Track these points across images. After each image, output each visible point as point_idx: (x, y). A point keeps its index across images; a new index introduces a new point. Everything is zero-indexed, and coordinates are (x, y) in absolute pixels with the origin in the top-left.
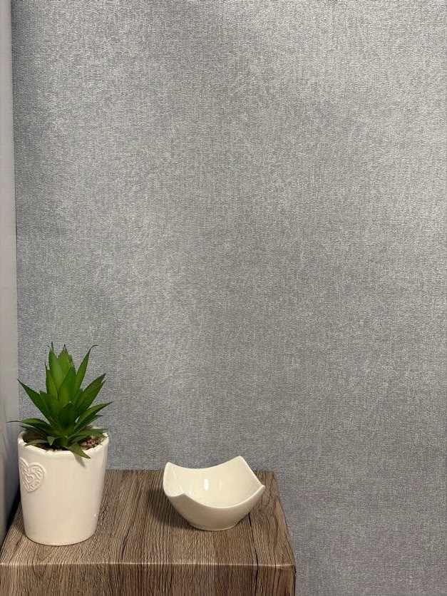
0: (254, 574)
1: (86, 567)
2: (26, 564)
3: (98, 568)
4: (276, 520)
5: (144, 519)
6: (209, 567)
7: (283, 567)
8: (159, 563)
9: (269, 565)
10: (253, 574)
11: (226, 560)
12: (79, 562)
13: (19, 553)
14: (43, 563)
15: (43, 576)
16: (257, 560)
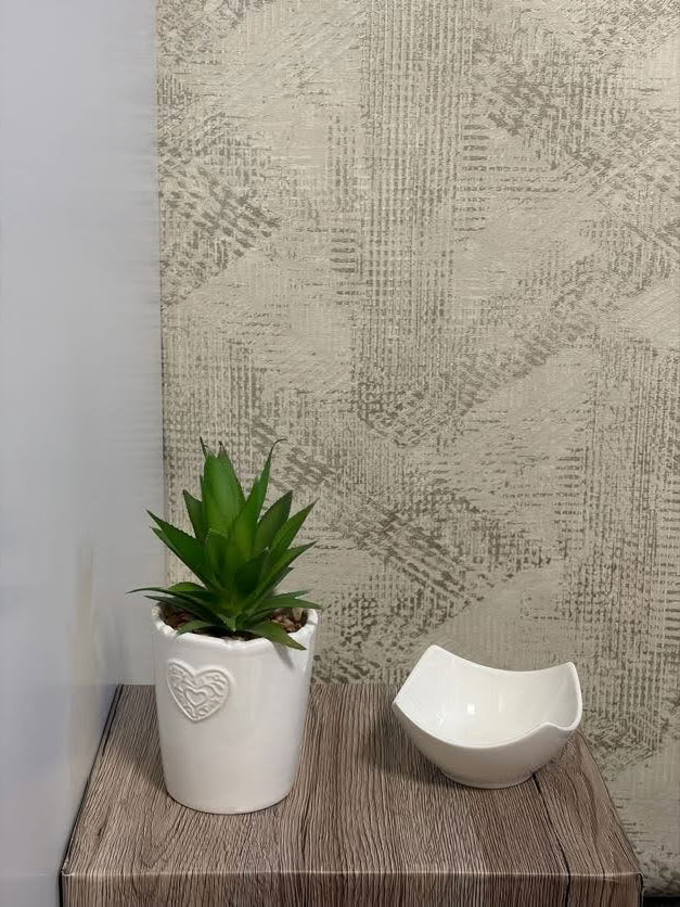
0: (563, 892)
2: (118, 874)
3: (257, 879)
4: (587, 781)
5: (335, 780)
6: (474, 880)
7: (620, 878)
9: (592, 875)
10: (560, 893)
11: (505, 863)
13: (104, 854)
14: (152, 873)
15: (151, 895)
16: (567, 864)
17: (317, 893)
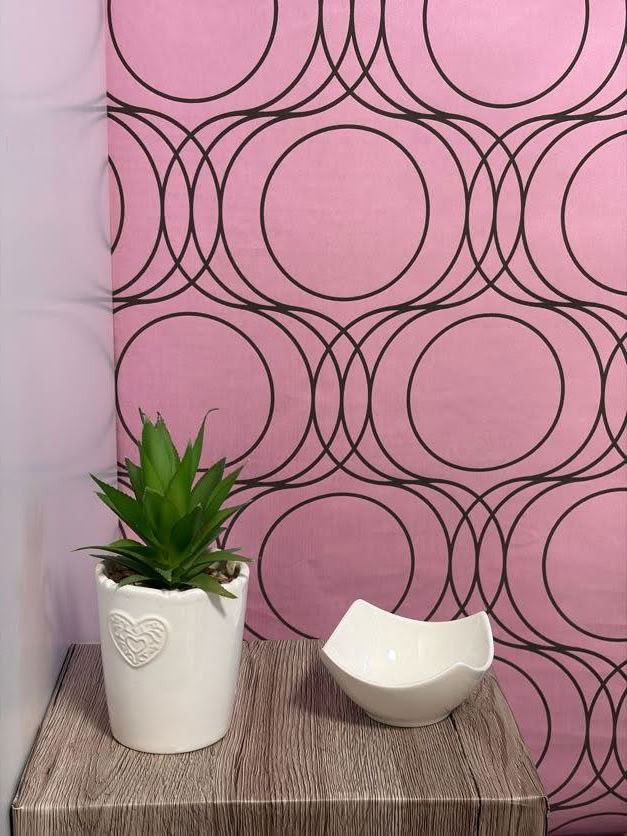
0: (474, 814)
1: (172, 809)
2: (64, 807)
3: (193, 811)
4: (499, 718)
5: (268, 723)
6: (392, 806)
7: (526, 802)
8: (303, 800)
9: (501, 799)
10: (472, 815)
11: (422, 791)
12: (160, 802)
13: (50, 790)
14: (96, 805)
15: (95, 826)
16: (478, 790)
17: (248, 823)
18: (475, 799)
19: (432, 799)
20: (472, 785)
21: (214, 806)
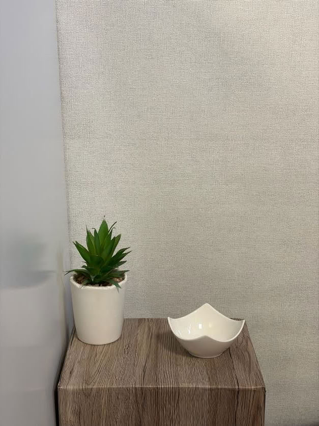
0: (236, 393)
2: (78, 387)
3: (127, 390)
4: (249, 355)
5: (156, 353)
6: (204, 389)
7: (257, 388)
8: (170, 386)
9: (247, 387)
11: (216, 383)
12: (115, 386)
13: (72, 380)
14: (90, 387)
15: (90, 395)
16: (238, 384)
17: (148, 394)
18: (237, 387)
19: (220, 387)
20: (236, 381)
21: (136, 388)
